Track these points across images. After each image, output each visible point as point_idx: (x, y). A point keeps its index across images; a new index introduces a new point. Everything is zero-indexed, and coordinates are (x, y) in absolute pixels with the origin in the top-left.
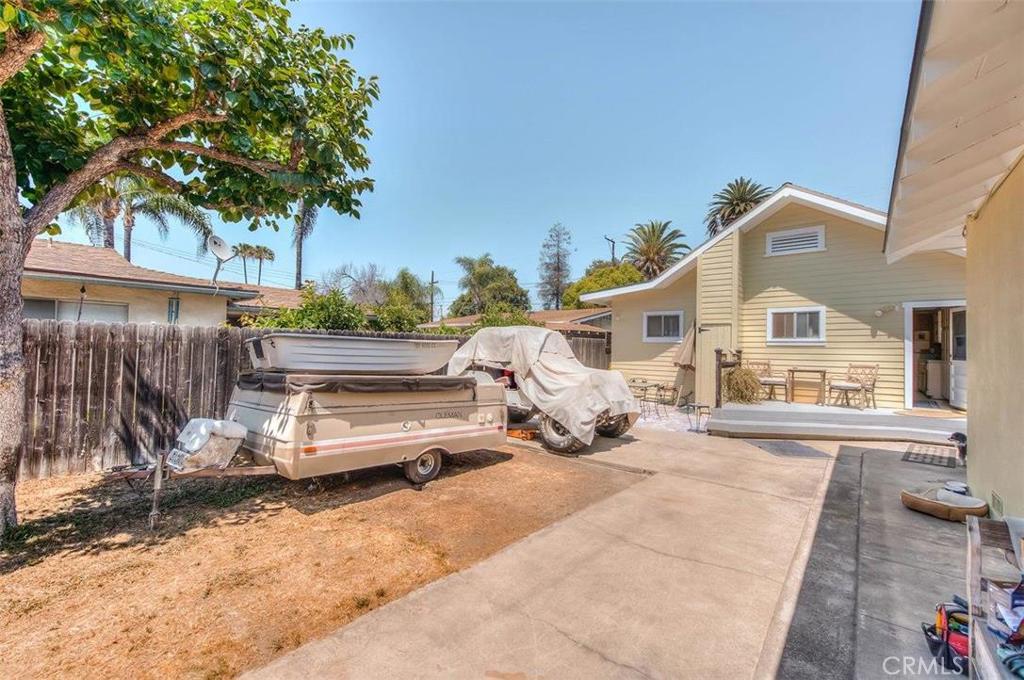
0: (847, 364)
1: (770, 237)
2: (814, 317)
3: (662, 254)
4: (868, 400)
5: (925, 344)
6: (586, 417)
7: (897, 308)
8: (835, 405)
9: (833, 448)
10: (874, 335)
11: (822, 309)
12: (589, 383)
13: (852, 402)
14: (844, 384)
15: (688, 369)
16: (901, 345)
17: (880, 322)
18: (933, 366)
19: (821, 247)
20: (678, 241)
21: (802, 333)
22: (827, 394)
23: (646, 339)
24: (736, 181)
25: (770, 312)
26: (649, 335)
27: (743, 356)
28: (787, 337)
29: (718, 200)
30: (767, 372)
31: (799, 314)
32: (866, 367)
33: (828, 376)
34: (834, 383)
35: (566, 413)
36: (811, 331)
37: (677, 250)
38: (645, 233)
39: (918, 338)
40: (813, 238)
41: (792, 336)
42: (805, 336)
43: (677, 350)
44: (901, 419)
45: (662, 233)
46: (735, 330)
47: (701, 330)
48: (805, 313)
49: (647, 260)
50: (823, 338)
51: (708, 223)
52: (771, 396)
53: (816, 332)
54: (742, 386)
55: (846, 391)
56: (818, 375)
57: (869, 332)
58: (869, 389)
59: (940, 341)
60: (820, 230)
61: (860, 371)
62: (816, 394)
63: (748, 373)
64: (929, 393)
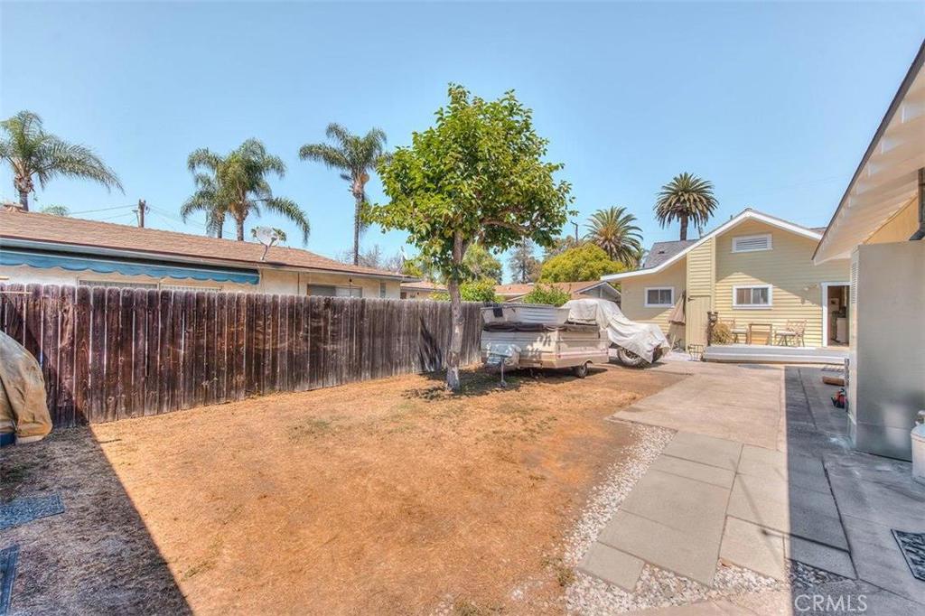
0: (785, 320)
1: (735, 240)
2: (764, 291)
3: (618, 235)
4: (799, 342)
5: (836, 308)
6: (649, 348)
7: (818, 286)
8: (778, 345)
9: (782, 366)
10: (803, 302)
11: (770, 287)
12: (648, 330)
13: (789, 344)
14: (783, 332)
15: (680, 324)
16: (820, 308)
17: (807, 294)
18: (840, 321)
19: (769, 247)
20: (630, 224)
21: (757, 301)
22: (773, 339)
23: (647, 305)
24: (681, 176)
25: (735, 288)
26: (649, 303)
27: (719, 316)
28: (746, 303)
29: (664, 191)
30: (733, 325)
31: (755, 289)
32: (798, 322)
33: (774, 328)
34: (778, 332)
35: (637, 345)
36: (762, 300)
37: (630, 231)
38: (604, 218)
39: (831, 303)
40: (764, 241)
41: (749, 303)
42: (759, 303)
43: (671, 311)
44: (820, 352)
45: (618, 217)
46: (712, 298)
47: (689, 300)
48: (758, 289)
49: (606, 240)
50: (770, 304)
51: (656, 210)
52: (736, 340)
53: (766, 300)
54: (720, 334)
55: (785, 336)
56: (768, 327)
57: (800, 301)
58: (801, 335)
59: (845, 305)
60: (769, 237)
61: (794, 324)
62: (765, 339)
63: (723, 326)
64: (837, 339)
